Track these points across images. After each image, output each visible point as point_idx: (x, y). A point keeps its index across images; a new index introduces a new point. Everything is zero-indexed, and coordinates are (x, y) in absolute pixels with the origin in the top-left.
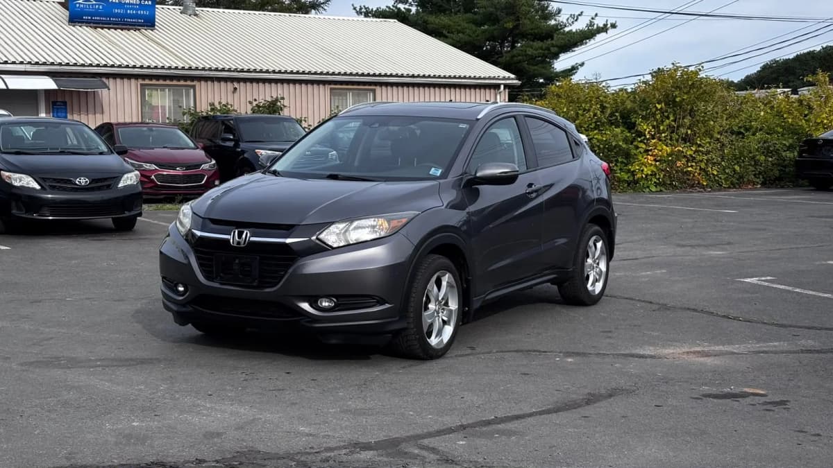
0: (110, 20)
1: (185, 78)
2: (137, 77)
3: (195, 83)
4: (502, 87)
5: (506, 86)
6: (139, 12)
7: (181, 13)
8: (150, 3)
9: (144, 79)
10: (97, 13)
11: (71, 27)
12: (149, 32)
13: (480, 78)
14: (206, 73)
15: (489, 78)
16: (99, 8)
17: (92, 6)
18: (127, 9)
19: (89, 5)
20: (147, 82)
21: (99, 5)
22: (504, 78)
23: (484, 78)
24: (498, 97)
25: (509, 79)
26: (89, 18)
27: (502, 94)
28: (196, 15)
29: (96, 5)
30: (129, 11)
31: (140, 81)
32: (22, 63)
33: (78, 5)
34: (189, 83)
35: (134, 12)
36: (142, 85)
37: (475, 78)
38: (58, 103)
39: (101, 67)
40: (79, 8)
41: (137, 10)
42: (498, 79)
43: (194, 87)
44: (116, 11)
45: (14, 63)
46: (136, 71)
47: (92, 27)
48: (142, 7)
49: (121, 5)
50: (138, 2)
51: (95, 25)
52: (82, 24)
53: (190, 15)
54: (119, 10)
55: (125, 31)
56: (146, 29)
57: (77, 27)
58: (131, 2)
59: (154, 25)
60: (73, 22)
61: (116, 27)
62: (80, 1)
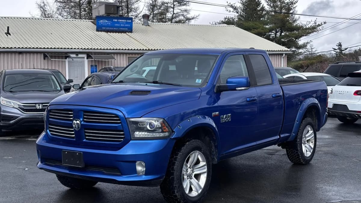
0: (113, 29)
2: (126, 54)
4: (284, 55)
5: (286, 54)
6: (126, 25)
7: (142, 25)
8: (130, 21)
9: (129, 55)
10: (108, 26)
11: (97, 32)
12: (130, 34)
13: (274, 51)
15: (278, 51)
17: (106, 23)
18: (121, 24)
19: (105, 22)
20: (131, 56)
21: (109, 22)
22: (285, 51)
23: (276, 51)
24: (282, 59)
25: (287, 51)
26: (105, 28)
27: (284, 58)
28: (149, 26)
29: (107, 22)
30: (121, 25)
31: (128, 56)
32: (78, 49)
33: (100, 23)
36: (128, 57)
37: (272, 51)
38: (93, 66)
39: (111, 50)
40: (101, 24)
41: (125, 24)
42: (283, 51)
45: (75, 49)
46: (126, 51)
47: (105, 32)
48: (127, 23)
49: (118, 22)
50: (125, 21)
51: (107, 31)
52: (101, 31)
53: (146, 26)
54: (117, 25)
55: (120, 34)
56: (128, 32)
57: (100, 32)
58: (123, 21)
59: (132, 31)
60: (98, 30)
61: (116, 32)
62: (101, 21)
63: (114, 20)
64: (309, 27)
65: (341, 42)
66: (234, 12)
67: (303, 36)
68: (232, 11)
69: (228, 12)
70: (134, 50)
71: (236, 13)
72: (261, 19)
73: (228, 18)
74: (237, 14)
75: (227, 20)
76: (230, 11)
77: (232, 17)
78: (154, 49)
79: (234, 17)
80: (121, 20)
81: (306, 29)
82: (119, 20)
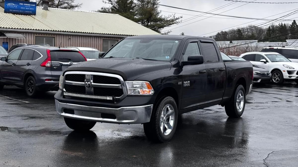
0: (19, 11)
1: (52, 34)
2: (34, 33)
3: (55, 36)
6: (30, 9)
7: (43, 9)
8: (34, 5)
9: (37, 34)
10: (14, 9)
11: (5, 14)
12: (33, 16)
14: (59, 32)
16: (15, 7)
17: (13, 6)
19: (12, 5)
21: (16, 6)
26: (12, 10)
28: (48, 10)
29: (14, 5)
30: (26, 8)
33: (8, 5)
34: (53, 36)
35: (29, 9)
36: (36, 36)
38: (5, 43)
39: (21, 29)
40: (8, 6)
41: (29, 8)
43: (54, 38)
44: (22, 8)
46: (34, 31)
47: (13, 14)
48: (31, 7)
49: (24, 6)
50: (30, 5)
51: (14, 13)
52: (9, 12)
53: (46, 10)
54: (23, 8)
55: (25, 16)
56: (32, 15)
57: (8, 14)
58: (28, 5)
59: (36, 14)
60: (5, 12)
61: (22, 14)
62: (9, 4)
63: (20, 4)
64: (170, 19)
65: (183, 33)
66: (109, 3)
67: (166, 26)
68: (108, 2)
69: (104, 3)
70: (41, 30)
71: (111, 4)
72: (130, 11)
73: (104, 8)
74: (111, 6)
75: (103, 9)
76: (106, 3)
77: (108, 7)
78: (58, 31)
79: (109, 8)
80: (26, 4)
81: (167, 21)
82: (25, 4)
